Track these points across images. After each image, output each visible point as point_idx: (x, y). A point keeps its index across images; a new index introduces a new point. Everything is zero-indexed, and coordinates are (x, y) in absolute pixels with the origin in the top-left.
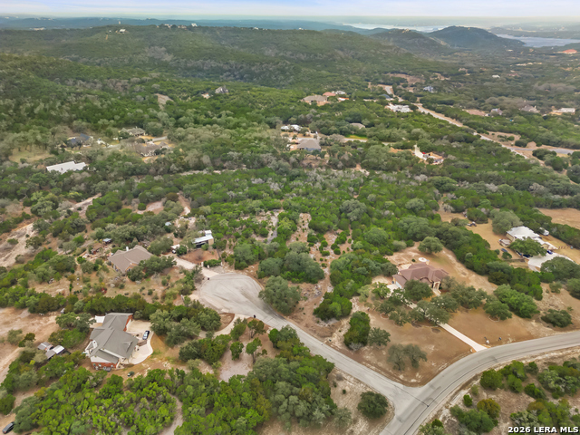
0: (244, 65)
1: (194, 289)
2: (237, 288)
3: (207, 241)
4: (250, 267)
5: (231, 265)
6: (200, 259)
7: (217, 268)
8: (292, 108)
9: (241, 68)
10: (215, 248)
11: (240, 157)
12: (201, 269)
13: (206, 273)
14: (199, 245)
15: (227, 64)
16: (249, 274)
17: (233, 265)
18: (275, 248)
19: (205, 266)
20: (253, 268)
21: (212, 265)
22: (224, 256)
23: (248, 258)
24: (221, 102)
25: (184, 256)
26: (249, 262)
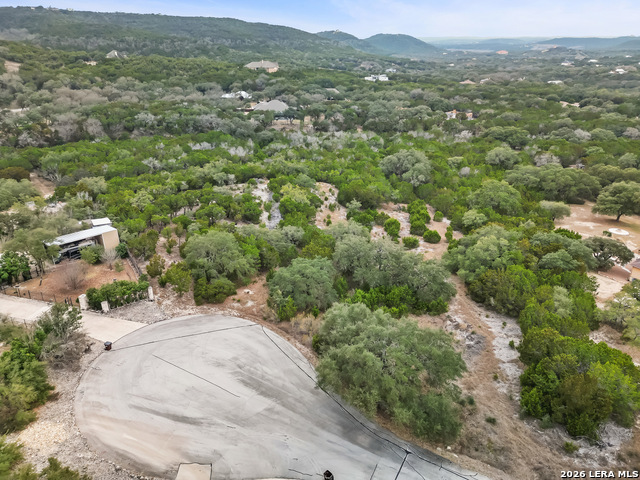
0: (148, 43)
1: (45, 395)
2: (219, 365)
3: (98, 239)
4: (242, 293)
5: (180, 291)
6: (76, 286)
7: (137, 309)
8: (232, 72)
9: (144, 46)
10: (124, 255)
11: (160, 123)
12: (74, 317)
13: (96, 327)
14: (72, 253)
15: (122, 41)
16: (245, 314)
17: (190, 294)
18: (294, 241)
19: (95, 306)
20: (253, 294)
21: (117, 299)
22: (154, 272)
23: (231, 266)
24: (117, 68)
25: (22, 288)
26: (237, 279)
